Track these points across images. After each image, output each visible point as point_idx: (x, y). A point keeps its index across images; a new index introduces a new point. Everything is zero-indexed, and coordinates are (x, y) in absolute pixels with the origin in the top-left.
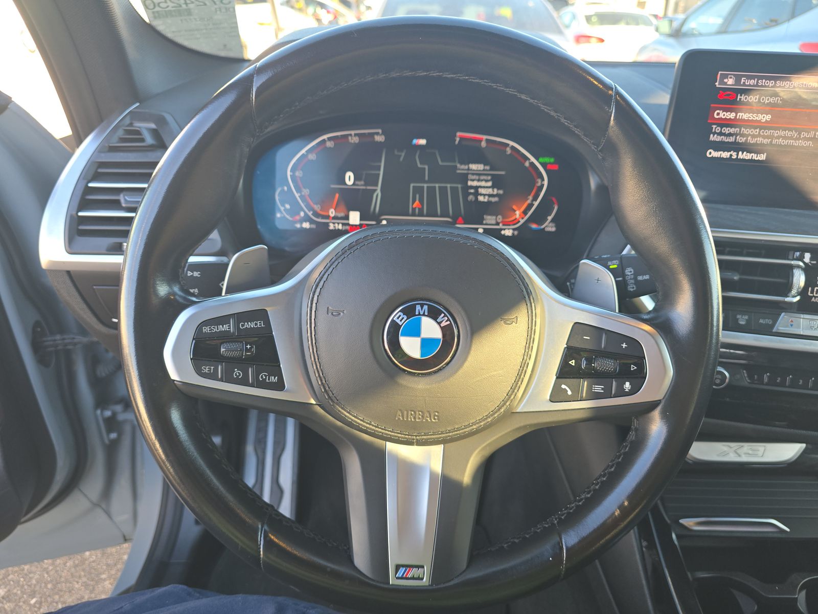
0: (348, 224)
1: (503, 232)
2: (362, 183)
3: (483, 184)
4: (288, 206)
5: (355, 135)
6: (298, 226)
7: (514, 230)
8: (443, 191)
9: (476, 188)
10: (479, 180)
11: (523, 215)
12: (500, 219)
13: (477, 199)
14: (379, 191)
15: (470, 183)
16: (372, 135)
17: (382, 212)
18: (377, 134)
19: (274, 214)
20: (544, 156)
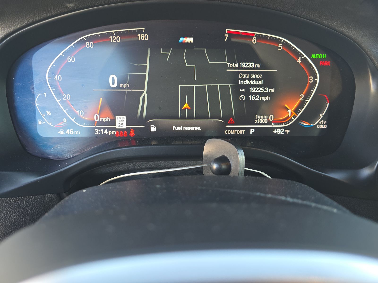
0: (115, 129)
1: (275, 131)
2: (127, 85)
3: (255, 82)
4: (49, 113)
5: (117, 34)
6: (62, 133)
7: (285, 128)
8: (213, 90)
9: (248, 87)
10: (250, 79)
11: (294, 114)
12: (272, 118)
13: (248, 98)
14: (145, 93)
15: (240, 82)
16: (135, 33)
17: (149, 117)
18: (141, 32)
19: (35, 121)
20: (315, 53)
